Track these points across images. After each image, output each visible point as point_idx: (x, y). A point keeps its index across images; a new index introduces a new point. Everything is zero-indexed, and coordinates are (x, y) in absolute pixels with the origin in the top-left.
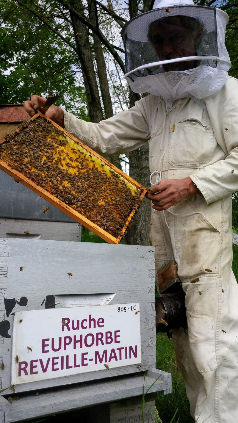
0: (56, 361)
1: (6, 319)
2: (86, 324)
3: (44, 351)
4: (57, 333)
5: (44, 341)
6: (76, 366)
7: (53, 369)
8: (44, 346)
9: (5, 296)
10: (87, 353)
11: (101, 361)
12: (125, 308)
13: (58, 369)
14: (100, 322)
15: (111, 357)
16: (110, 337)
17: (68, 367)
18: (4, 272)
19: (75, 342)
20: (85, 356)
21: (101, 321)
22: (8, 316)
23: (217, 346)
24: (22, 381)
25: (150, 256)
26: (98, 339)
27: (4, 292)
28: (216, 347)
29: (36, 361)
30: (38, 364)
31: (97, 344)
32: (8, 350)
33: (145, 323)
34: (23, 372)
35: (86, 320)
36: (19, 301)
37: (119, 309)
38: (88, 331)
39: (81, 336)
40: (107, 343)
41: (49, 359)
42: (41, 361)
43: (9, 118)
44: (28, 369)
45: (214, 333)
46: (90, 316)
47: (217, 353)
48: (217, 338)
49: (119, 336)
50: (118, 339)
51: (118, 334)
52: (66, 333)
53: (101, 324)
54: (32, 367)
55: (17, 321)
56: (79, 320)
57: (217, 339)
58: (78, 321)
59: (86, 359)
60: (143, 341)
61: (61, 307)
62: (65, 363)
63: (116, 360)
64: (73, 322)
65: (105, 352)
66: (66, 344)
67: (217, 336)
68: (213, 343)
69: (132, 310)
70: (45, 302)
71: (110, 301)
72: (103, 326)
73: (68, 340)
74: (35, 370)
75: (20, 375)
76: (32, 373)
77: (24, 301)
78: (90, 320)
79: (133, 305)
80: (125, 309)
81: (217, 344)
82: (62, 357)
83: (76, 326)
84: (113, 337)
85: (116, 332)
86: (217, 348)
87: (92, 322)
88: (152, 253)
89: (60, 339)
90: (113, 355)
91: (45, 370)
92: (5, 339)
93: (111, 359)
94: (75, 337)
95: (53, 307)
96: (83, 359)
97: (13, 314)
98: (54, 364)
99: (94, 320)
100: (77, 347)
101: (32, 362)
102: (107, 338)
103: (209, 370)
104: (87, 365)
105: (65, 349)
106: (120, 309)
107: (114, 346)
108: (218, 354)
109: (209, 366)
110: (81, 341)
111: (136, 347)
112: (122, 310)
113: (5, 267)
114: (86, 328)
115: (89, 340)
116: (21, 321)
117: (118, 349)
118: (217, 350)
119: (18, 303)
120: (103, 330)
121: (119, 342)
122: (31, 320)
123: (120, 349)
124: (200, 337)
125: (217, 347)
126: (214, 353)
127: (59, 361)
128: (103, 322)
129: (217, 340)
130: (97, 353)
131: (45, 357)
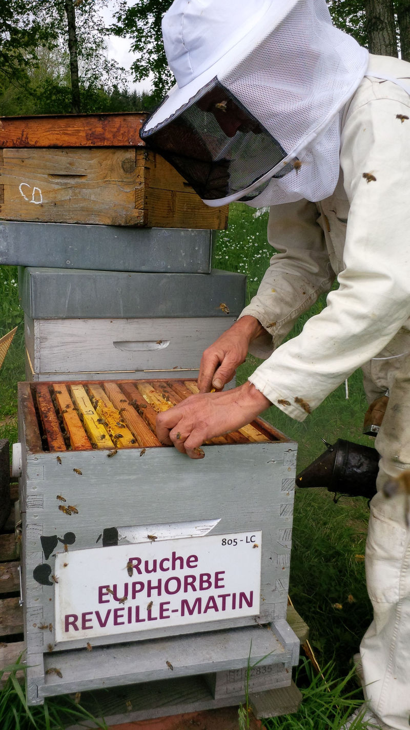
0: (119, 613)
1: (45, 562)
2: (167, 565)
3: (101, 601)
4: (121, 578)
5: (101, 588)
6: (150, 618)
7: (116, 623)
8: (101, 594)
9: (41, 533)
10: (168, 603)
11: (191, 612)
12: (234, 540)
13: (123, 623)
14: (192, 561)
15: (207, 607)
16: (208, 581)
17: (138, 620)
18: (38, 502)
19: (150, 588)
20: (165, 607)
21: (193, 559)
22: (47, 558)
23: (405, 570)
24: (71, 638)
25: (287, 459)
26: (186, 584)
27: (40, 528)
28: (402, 572)
29: (91, 613)
30: (94, 617)
31: (186, 590)
32: (50, 600)
33: (271, 558)
34: (71, 627)
35: (168, 560)
36: (63, 538)
37: (224, 542)
38: (171, 574)
39: (160, 581)
40: (202, 588)
41: (109, 612)
42: (97, 614)
43: (114, 138)
44: (79, 623)
45: (402, 553)
46: (174, 554)
47: (403, 581)
48: (406, 560)
49: (222, 579)
50: (220, 583)
51: (220, 576)
52: (136, 577)
53: (192, 564)
54: (84, 621)
55: (61, 565)
56: (156, 560)
57: (406, 562)
58: (155, 562)
59: (167, 610)
60: (264, 584)
61: (128, 543)
62: (134, 615)
63: (217, 610)
64: (147, 563)
65: (199, 600)
66: (135, 592)
67: (407, 557)
68: (399, 565)
69: (247, 542)
70: (102, 537)
71: (209, 531)
72: (196, 566)
73: (138, 587)
74: (88, 624)
75: (67, 630)
76: (84, 627)
77: (70, 539)
78: (174, 559)
79: (249, 535)
80: (234, 542)
81: (405, 568)
82: (130, 609)
83: (151, 567)
84: (213, 580)
85: (217, 574)
86: (403, 574)
87: (178, 562)
88: (292, 453)
89: (126, 585)
90: (211, 604)
91: (103, 625)
92: (45, 586)
93: (208, 610)
94: (149, 582)
95: (115, 543)
96: (162, 610)
97: (54, 556)
98: (116, 617)
99: (181, 559)
100: (153, 595)
101: (84, 615)
102: (202, 582)
103: (384, 601)
104: (168, 617)
105: (134, 597)
106: (227, 542)
107: (213, 592)
108: (403, 583)
109: (384, 595)
110: (159, 587)
111: (252, 593)
112: (230, 542)
113: (40, 495)
114: (168, 569)
115: (173, 586)
116: (65, 565)
117: (219, 596)
118: (403, 576)
119: (61, 540)
120: (196, 572)
121: (223, 587)
122: (81, 562)
123: (224, 597)
124: (379, 552)
125: (404, 572)
126: (397, 580)
127: (125, 613)
128: (196, 560)
129: (406, 564)
130: (185, 602)
131: (103, 609)
